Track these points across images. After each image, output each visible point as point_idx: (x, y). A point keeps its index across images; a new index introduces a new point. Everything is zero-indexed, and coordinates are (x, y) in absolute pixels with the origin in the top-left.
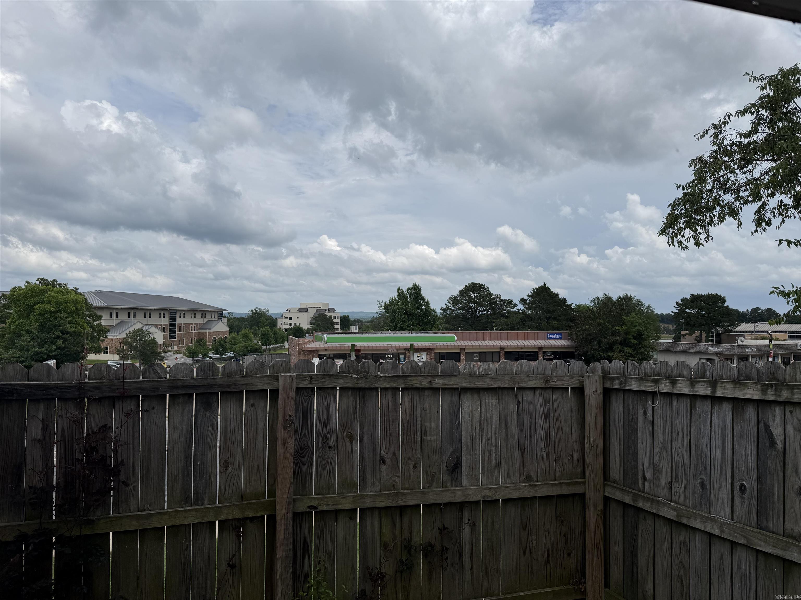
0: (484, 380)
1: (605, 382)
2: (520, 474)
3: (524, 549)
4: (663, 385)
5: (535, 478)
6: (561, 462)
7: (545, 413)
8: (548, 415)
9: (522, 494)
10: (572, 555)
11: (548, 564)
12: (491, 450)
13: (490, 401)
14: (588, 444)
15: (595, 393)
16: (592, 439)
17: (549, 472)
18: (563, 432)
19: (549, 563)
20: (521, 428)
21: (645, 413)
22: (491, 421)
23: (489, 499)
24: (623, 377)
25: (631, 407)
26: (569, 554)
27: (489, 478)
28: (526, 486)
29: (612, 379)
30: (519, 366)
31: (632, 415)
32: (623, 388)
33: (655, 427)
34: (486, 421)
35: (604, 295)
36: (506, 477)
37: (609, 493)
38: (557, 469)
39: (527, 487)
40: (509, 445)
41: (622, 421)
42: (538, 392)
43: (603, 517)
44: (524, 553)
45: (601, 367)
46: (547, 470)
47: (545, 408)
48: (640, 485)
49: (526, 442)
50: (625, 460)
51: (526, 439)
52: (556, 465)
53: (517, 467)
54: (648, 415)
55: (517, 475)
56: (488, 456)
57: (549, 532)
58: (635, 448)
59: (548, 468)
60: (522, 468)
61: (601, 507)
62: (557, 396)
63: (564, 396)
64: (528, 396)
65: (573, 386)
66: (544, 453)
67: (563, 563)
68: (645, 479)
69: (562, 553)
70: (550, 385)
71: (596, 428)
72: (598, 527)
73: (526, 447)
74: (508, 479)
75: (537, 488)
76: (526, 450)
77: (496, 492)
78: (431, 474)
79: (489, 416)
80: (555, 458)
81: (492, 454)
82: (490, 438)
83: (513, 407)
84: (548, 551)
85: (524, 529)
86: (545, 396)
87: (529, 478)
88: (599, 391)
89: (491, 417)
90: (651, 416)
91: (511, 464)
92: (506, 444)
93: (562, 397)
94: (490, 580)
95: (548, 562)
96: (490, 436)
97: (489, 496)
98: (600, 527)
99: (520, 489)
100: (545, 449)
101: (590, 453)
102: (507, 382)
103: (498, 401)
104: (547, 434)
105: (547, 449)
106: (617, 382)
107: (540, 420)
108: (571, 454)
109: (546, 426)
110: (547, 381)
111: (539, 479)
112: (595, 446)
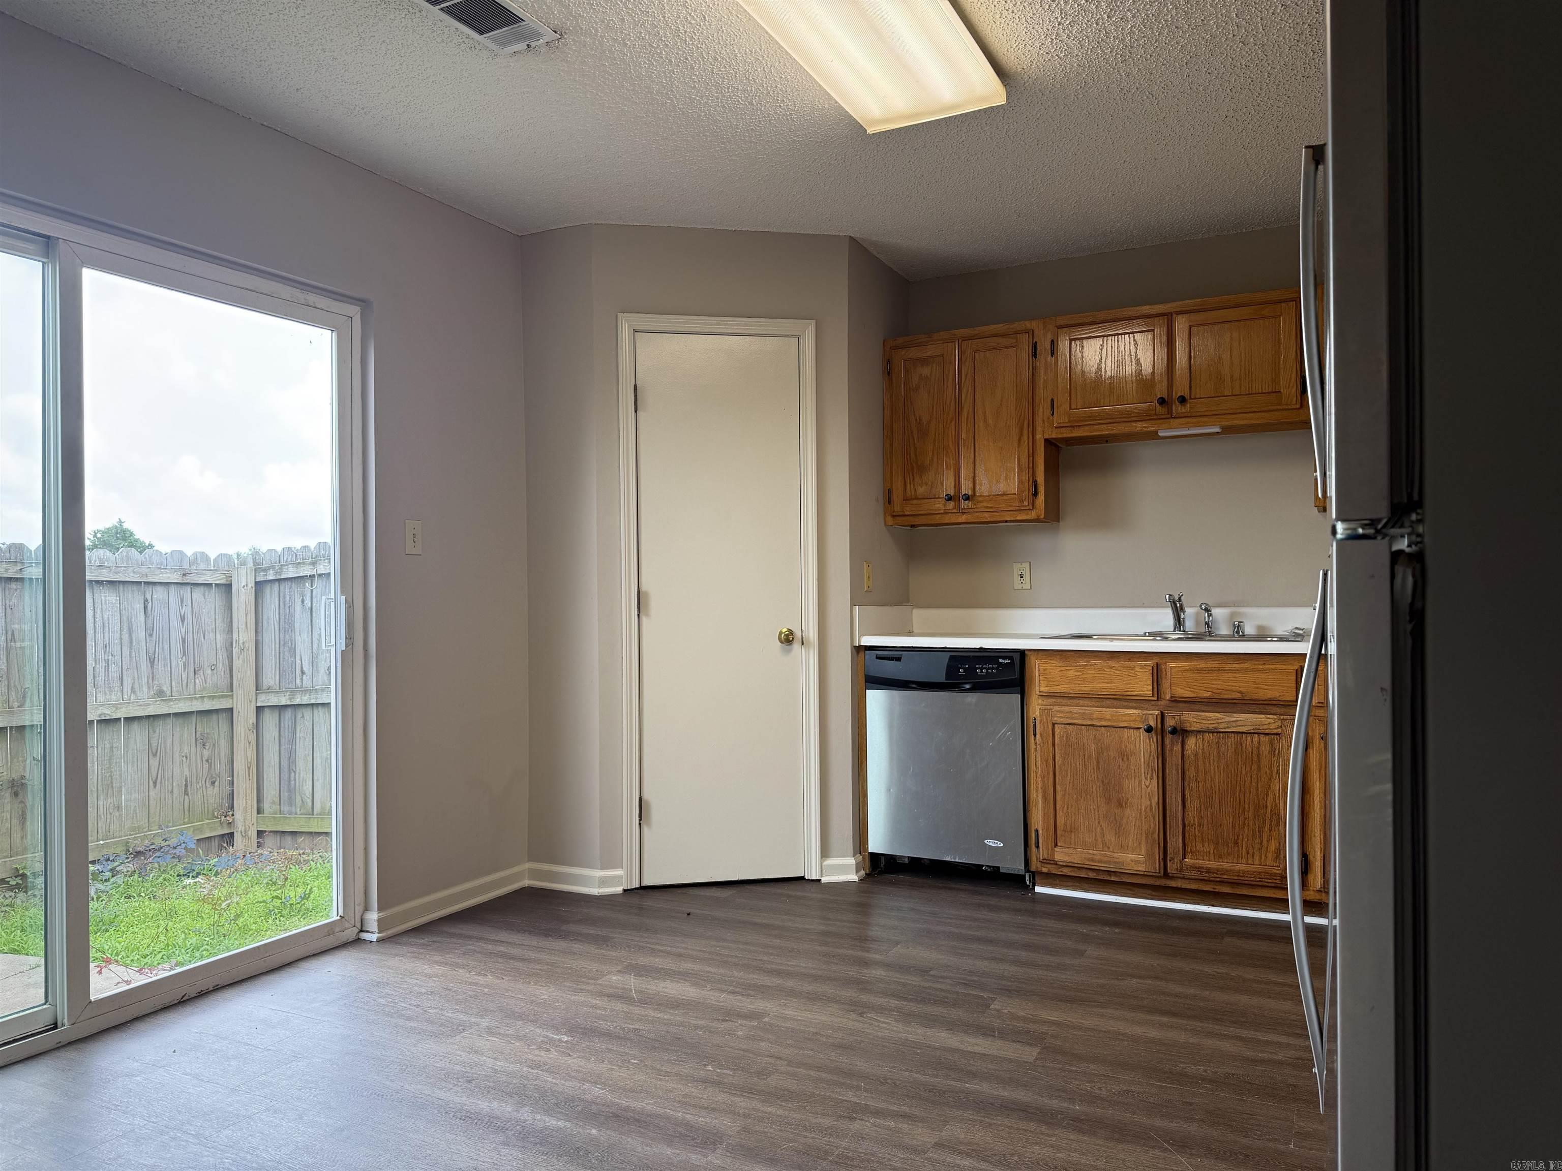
0: (99, 571)
1: (257, 574)
2: (149, 688)
3: (154, 779)
4: (322, 567)
5: (168, 693)
6: (202, 674)
7: (182, 614)
8: (186, 617)
9: (151, 711)
10: (217, 783)
11: (186, 797)
12: (108, 659)
13: (107, 598)
14: (237, 648)
15: (245, 587)
16: (241, 642)
17: (187, 685)
18: (204, 638)
19: (188, 795)
20: (150, 633)
21: (303, 601)
22: (109, 623)
23: (108, 718)
24: (278, 566)
25: (288, 598)
26: (213, 783)
27: (105, 694)
28: (156, 701)
29: (265, 570)
30: (147, 556)
31: (289, 607)
32: (278, 577)
33: (314, 615)
34: (102, 624)
35: (251, 550)
36: (129, 691)
37: (262, 701)
38: (197, 681)
39: (158, 703)
40: (134, 653)
41: (277, 616)
42: (172, 589)
43: (255, 731)
44: (155, 783)
45: (253, 559)
46: (184, 683)
47: (182, 608)
48: (298, 681)
49: (157, 650)
50: (281, 660)
51: (157, 645)
52: (196, 676)
53: (145, 680)
54: (305, 602)
55: (145, 689)
56: (105, 666)
57: (186, 758)
58: (292, 644)
59: (186, 681)
60: (150, 681)
61: (252, 719)
62: (198, 594)
63: (207, 594)
64: (159, 594)
65: (217, 582)
66: (181, 664)
67: (205, 793)
68: (303, 673)
69: (203, 782)
70: (188, 579)
71: (247, 628)
72: (250, 743)
73: (156, 656)
74: (132, 695)
75: (172, 703)
76: (156, 660)
77: (117, 708)
78: (23, 690)
79: (106, 617)
80: (195, 669)
81: (110, 663)
82: (107, 645)
83: (139, 606)
84: (186, 781)
85: (155, 755)
86: (181, 594)
87: (160, 693)
88: (250, 586)
89: (108, 618)
90: (310, 603)
91: (136, 676)
92: (130, 652)
93: (204, 595)
94: (108, 820)
95: (186, 793)
96: (108, 642)
97: (108, 714)
98: (251, 744)
99: (149, 705)
100: (182, 658)
101: (239, 658)
102: (132, 574)
103: (118, 598)
104: (184, 641)
105: (184, 658)
106: (271, 572)
107: (175, 622)
108: (215, 663)
109: (183, 630)
110: (184, 575)
111: (173, 694)
112: (245, 650)
